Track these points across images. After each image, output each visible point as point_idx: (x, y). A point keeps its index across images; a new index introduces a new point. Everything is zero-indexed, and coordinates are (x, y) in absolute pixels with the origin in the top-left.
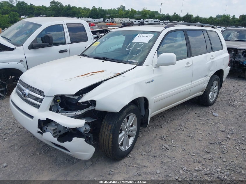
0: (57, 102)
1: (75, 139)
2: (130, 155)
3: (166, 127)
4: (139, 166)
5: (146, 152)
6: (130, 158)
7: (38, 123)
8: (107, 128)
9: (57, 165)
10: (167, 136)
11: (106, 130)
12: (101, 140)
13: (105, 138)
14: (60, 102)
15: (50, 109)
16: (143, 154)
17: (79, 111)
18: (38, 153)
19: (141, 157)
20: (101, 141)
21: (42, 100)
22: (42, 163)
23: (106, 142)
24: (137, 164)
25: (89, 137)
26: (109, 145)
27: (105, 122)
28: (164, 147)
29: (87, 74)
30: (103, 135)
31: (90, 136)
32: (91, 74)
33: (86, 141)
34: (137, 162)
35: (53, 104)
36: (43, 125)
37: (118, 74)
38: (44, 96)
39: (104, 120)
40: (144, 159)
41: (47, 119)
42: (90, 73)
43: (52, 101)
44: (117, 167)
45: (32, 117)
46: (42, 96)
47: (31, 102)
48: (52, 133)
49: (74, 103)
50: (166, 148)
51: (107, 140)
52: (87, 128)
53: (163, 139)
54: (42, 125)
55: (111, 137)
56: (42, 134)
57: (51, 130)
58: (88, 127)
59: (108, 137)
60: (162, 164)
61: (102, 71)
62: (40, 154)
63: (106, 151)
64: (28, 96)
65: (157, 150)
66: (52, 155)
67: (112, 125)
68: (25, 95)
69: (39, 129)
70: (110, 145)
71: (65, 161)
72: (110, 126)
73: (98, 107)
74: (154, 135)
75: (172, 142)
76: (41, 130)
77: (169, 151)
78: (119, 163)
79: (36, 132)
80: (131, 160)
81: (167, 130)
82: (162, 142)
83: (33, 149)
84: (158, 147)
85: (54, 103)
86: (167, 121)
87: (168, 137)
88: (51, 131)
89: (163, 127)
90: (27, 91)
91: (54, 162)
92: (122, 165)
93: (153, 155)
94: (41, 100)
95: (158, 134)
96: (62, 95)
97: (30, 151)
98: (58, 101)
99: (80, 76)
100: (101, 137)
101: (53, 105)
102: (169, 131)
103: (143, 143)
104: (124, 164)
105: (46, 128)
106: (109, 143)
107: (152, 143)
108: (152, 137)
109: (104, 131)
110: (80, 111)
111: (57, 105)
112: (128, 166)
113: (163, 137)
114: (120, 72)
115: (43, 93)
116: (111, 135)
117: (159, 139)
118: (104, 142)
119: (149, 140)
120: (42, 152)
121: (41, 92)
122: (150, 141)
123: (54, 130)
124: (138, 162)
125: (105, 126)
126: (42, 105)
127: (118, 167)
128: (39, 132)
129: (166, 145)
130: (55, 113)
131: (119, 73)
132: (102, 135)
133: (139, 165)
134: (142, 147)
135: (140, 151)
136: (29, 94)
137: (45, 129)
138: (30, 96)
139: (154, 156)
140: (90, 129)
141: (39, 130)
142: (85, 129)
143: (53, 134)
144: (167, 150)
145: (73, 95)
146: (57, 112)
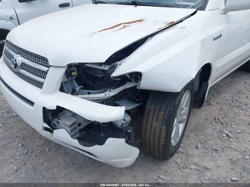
0: (72, 76)
1: (110, 141)
2: (180, 149)
3: (215, 103)
4: (199, 168)
5: (202, 144)
6: (181, 154)
7: (42, 114)
8: (155, 116)
9: (76, 169)
10: (222, 116)
11: (155, 120)
12: (145, 134)
13: (153, 132)
14: (77, 75)
15: (62, 90)
16: (198, 147)
17: (110, 91)
18: (47, 150)
19: (196, 152)
20: (145, 136)
21: (46, 73)
22: (55, 166)
23: (154, 138)
24: (195, 164)
25: (129, 133)
26: (159, 143)
27: (150, 107)
28: (224, 135)
29: (116, 26)
30: (149, 127)
31: (129, 131)
32: (123, 25)
33: (126, 141)
34: (194, 161)
35: (66, 80)
36: (52, 116)
37: (170, 23)
38: (49, 66)
39: (149, 103)
40: (202, 154)
41: (58, 107)
42: (121, 24)
43: (64, 76)
44: (166, 171)
45: (32, 103)
46: (44, 66)
47: (28, 78)
48: (69, 130)
49: (100, 76)
50: (228, 135)
51: (157, 136)
52: (126, 119)
53: (218, 122)
54: (50, 118)
55: (164, 131)
56: (52, 132)
57: (66, 125)
58: (128, 118)
59: (158, 131)
60: (232, 163)
61: (140, 21)
62: (49, 150)
63: (154, 150)
64: (22, 67)
65: (216, 140)
66: (66, 152)
67: (165, 112)
68: (16, 65)
69: (46, 124)
70: (161, 143)
71: (88, 163)
72: (162, 113)
73: (144, 84)
74: (203, 116)
75: (233, 126)
76: (49, 125)
77: (233, 141)
78: (168, 163)
79: (42, 128)
80: (183, 156)
81: (219, 108)
82: (219, 127)
83: (39, 142)
84: (216, 135)
85: (67, 78)
86: (213, 94)
87: (224, 117)
88: (66, 127)
89: (211, 103)
90: (20, 59)
91: (72, 164)
92: (173, 166)
93: (214, 149)
94: (43, 74)
95: (208, 114)
96: (79, 63)
97: (35, 145)
98: (73, 74)
99: (106, 29)
100: (146, 130)
101: (65, 82)
102: (221, 109)
103: (192, 128)
104: (176, 164)
105: (58, 122)
106: (159, 140)
107: (205, 129)
108: (202, 120)
109: (150, 120)
110: (112, 91)
111: (71, 80)
112: (182, 168)
113: (217, 118)
114: (175, 20)
115: (47, 61)
116: (164, 128)
117: (213, 122)
118: (151, 139)
119: (199, 124)
120: (53, 146)
121: (42, 59)
122: (201, 125)
123: (71, 126)
124: (196, 160)
125: (152, 113)
126: (46, 82)
127: (168, 170)
128: (46, 129)
129: (226, 132)
130: (69, 96)
131: (173, 22)
132: (146, 126)
133: (199, 166)
134: (193, 135)
135: (192, 141)
136: (23, 64)
137: (56, 124)
138: (24, 66)
139: (216, 150)
140: (130, 119)
141: (46, 126)
142: (124, 122)
143: (70, 132)
144: (231, 140)
145: (100, 64)
146: (74, 92)
